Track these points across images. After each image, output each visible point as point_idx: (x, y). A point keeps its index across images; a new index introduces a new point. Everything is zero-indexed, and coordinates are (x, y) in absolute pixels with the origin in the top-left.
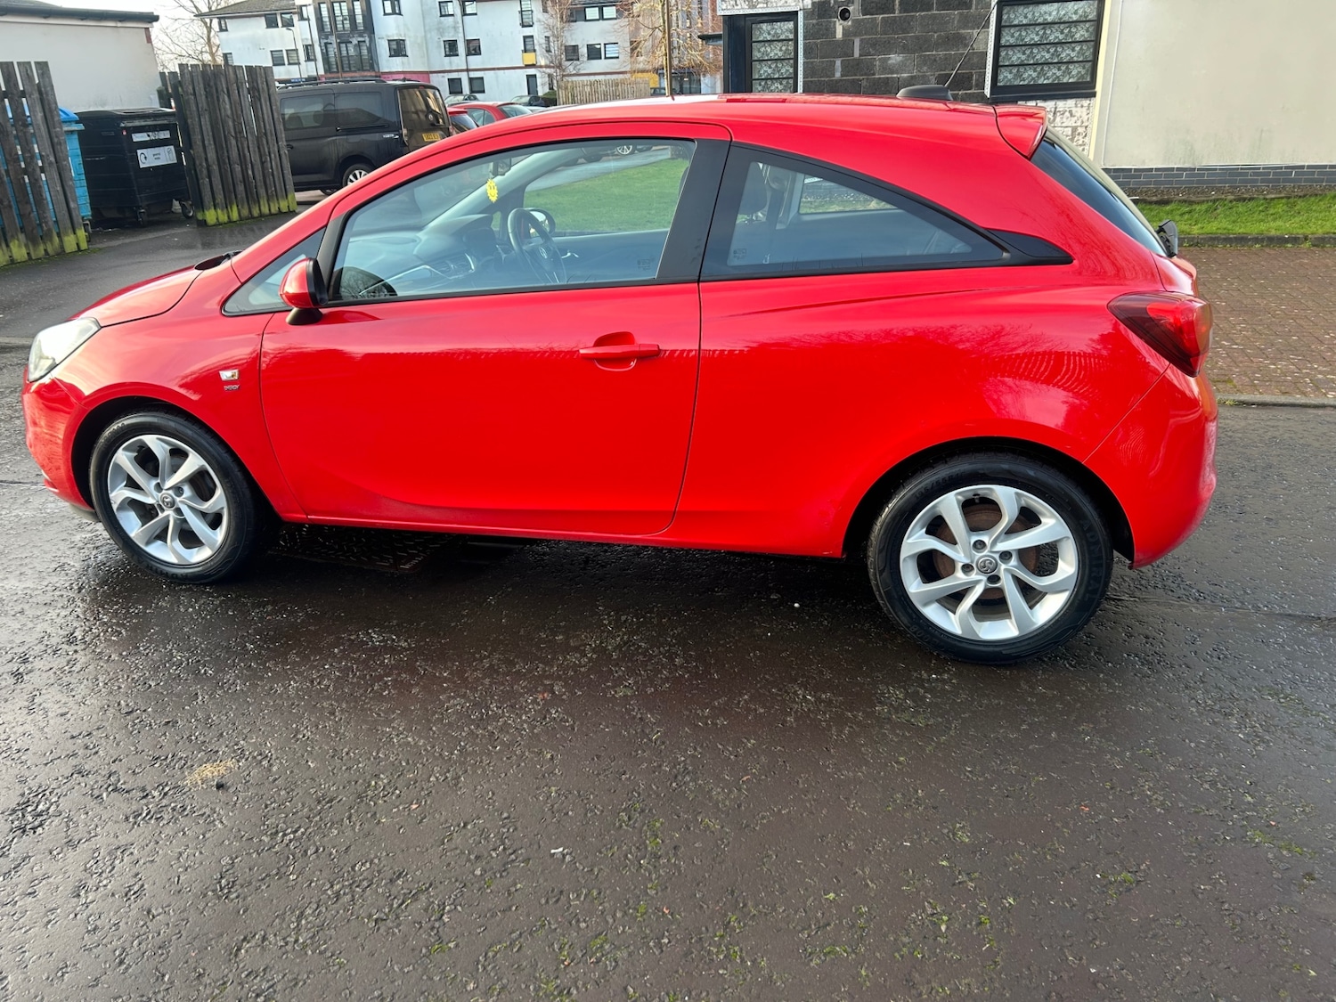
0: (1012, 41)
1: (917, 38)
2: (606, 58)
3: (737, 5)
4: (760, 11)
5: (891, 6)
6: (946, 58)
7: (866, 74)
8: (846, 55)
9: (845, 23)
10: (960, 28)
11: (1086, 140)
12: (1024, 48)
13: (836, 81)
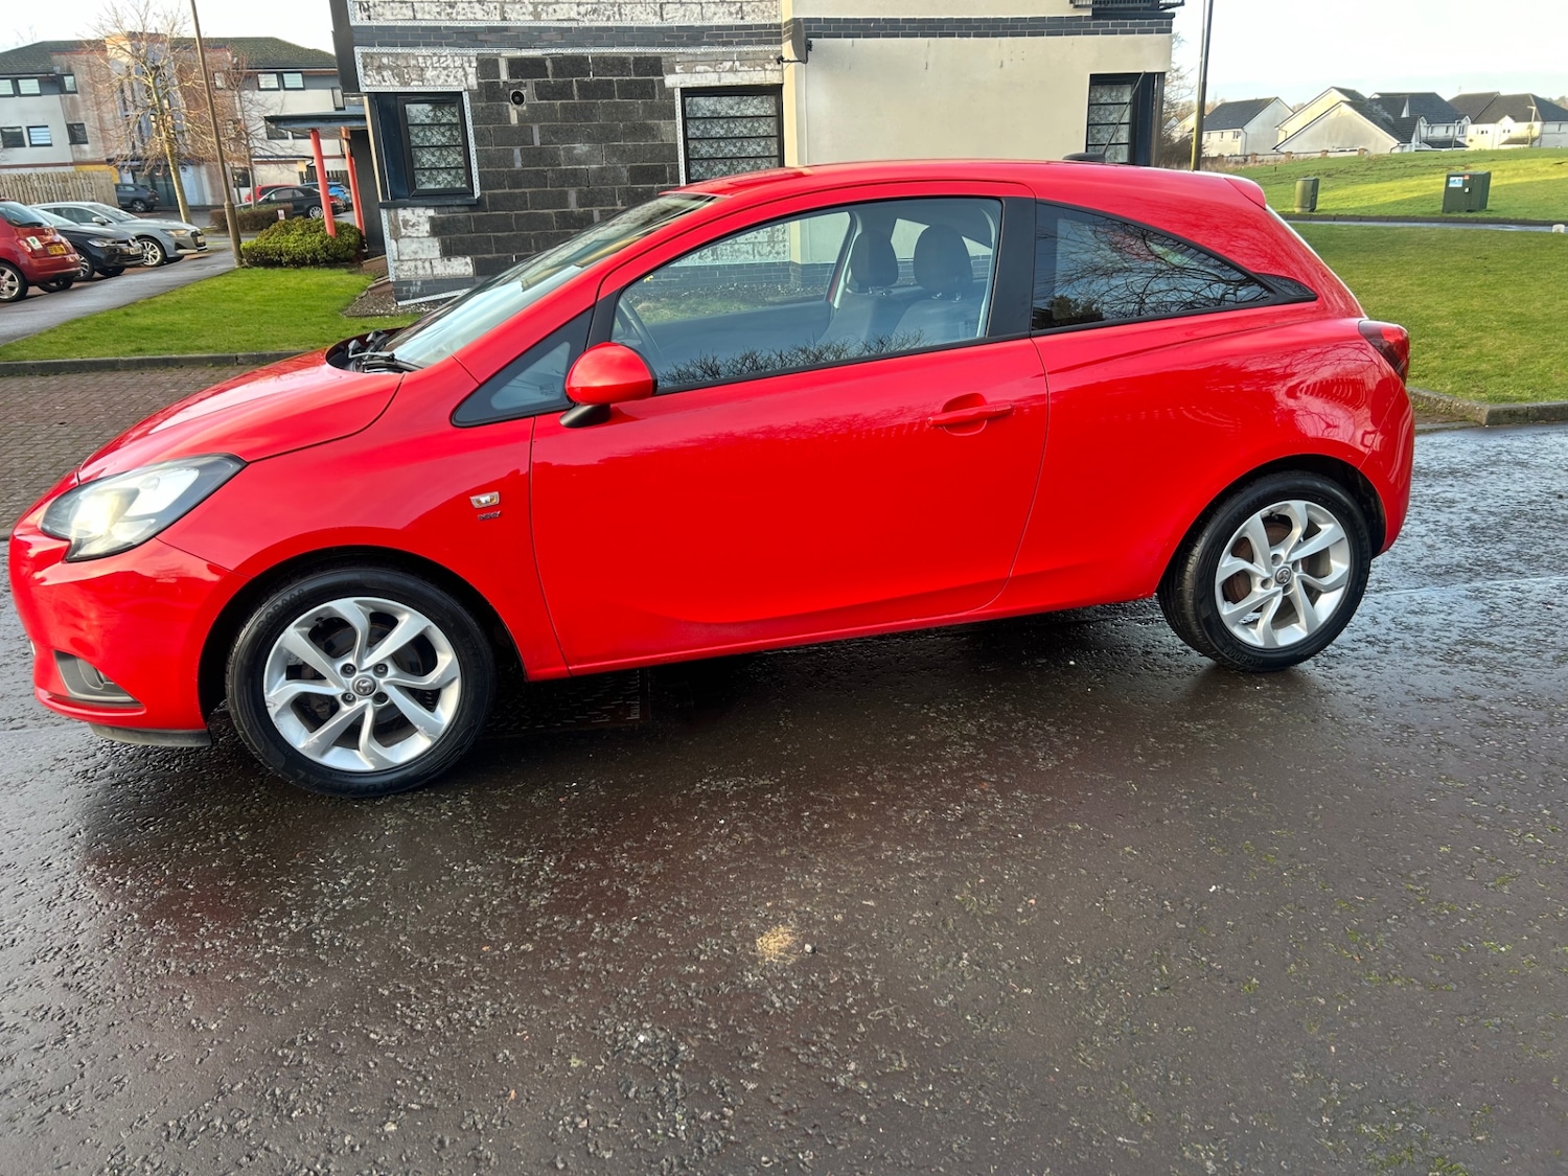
0: (698, 133)
1: (602, 127)
2: (32, 145)
3: (385, 81)
4: (416, 90)
5: (569, 91)
6: (636, 149)
7: (550, 165)
8: (524, 143)
9: (520, 108)
10: (646, 118)
11: (786, 237)
12: (711, 141)
13: (518, 171)
